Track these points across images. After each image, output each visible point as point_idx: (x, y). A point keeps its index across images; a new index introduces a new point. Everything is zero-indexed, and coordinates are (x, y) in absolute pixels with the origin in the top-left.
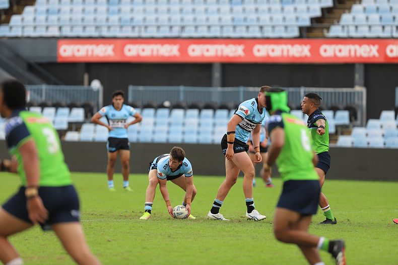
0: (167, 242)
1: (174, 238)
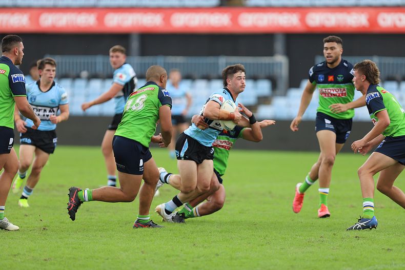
1: (93, 212)
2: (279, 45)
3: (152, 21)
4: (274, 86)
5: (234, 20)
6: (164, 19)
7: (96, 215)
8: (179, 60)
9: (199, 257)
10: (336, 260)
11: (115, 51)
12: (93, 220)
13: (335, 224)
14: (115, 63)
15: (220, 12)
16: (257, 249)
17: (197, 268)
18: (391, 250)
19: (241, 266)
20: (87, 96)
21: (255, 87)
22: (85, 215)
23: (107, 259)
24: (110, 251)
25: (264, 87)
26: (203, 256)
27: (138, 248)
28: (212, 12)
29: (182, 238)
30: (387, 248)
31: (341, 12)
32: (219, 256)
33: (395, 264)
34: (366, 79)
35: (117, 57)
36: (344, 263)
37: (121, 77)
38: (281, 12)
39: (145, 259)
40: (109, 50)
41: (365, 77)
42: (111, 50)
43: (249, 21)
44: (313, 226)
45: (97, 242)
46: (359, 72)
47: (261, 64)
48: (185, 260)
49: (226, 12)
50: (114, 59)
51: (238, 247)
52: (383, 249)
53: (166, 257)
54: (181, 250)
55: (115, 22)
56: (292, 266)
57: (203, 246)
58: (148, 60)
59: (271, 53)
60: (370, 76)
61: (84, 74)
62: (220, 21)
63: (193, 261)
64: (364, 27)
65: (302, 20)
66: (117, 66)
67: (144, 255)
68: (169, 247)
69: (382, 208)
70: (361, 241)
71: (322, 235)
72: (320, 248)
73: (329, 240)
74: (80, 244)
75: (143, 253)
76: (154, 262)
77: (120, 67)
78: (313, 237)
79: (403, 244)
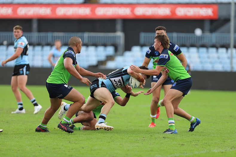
0: (6, 126)
1: (10, 123)
2: (119, 26)
3: (45, 12)
4: (116, 50)
5: (93, 11)
6: (52, 11)
7: (12, 125)
8: (61, 34)
9: (72, 149)
10: (152, 151)
11: (16, 28)
12: (10, 128)
13: (151, 130)
14: (16, 36)
15: (85, 7)
16: (106, 144)
17: (72, 156)
18: (183, 145)
19: (97, 154)
20: (7, 55)
21: (105, 50)
22: (6, 125)
23: (19, 151)
24: (20, 146)
25: (110, 50)
26: (75, 148)
27: (37, 144)
28: (80, 7)
29: (63, 138)
30: (181, 144)
31: (155, 7)
32: (84, 149)
33: (186, 153)
34: (161, 45)
35: (18, 32)
36: (157, 152)
37: (22, 44)
38: (120, 7)
39: (41, 151)
40: (13, 28)
41: (161, 43)
42: (14, 28)
43: (102, 12)
44: (139, 131)
45: (13, 141)
46: (157, 40)
47: (109, 37)
48: (65, 151)
49: (88, 7)
50: (16, 33)
51: (95, 144)
52: (179, 144)
53: (53, 149)
54: (62, 145)
55: (23, 12)
56: (127, 154)
57: (75, 143)
58: (42, 34)
59: (114, 31)
60: (164, 43)
61: (5, 43)
62: (84, 12)
63: (69, 152)
64: (168, 16)
65: (132, 11)
66: (18, 37)
67: (40, 148)
68: (55, 143)
69: (178, 120)
70: (166, 140)
71: (144, 136)
72: (143, 144)
73: (148, 139)
74: (3, 142)
75: (40, 147)
76: (46, 152)
77: (20, 38)
78: (139, 138)
79: (191, 141)
